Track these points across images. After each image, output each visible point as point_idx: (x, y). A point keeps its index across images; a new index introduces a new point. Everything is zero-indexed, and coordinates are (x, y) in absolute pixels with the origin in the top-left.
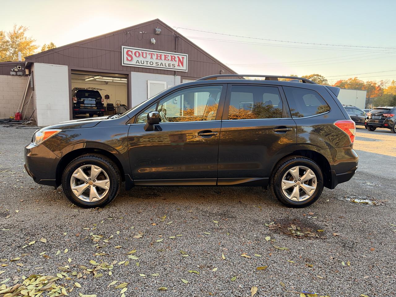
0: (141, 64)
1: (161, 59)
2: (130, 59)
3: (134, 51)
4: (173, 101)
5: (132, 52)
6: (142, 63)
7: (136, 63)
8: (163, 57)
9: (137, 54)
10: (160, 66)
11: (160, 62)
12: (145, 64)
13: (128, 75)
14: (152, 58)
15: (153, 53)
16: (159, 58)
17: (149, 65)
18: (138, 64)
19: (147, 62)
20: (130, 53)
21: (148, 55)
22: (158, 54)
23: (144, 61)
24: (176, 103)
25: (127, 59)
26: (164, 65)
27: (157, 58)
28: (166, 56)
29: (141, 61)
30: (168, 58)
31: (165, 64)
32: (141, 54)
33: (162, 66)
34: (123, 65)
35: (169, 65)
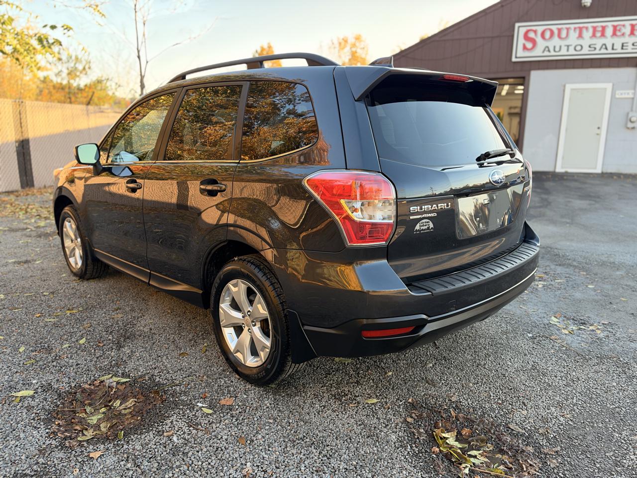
0: (553, 53)
1: (603, 35)
2: (529, 45)
3: (540, 29)
4: (626, 124)
5: (535, 32)
6: (557, 49)
7: (543, 52)
8: (609, 31)
9: (547, 35)
10: (600, 50)
11: (599, 42)
12: (564, 51)
13: (524, 78)
14: (580, 36)
15: (583, 27)
16: (598, 34)
17: (572, 51)
18: (546, 53)
19: (568, 46)
20: (532, 35)
21: (571, 32)
22: (597, 26)
23: (560, 47)
24: (633, 128)
25: (525, 48)
26: (610, 47)
27: (594, 35)
28: (618, 28)
29: (555, 47)
30: (623, 30)
31: (613, 45)
32: (556, 32)
33: (603, 51)
34: (514, 59)
35: (623, 46)
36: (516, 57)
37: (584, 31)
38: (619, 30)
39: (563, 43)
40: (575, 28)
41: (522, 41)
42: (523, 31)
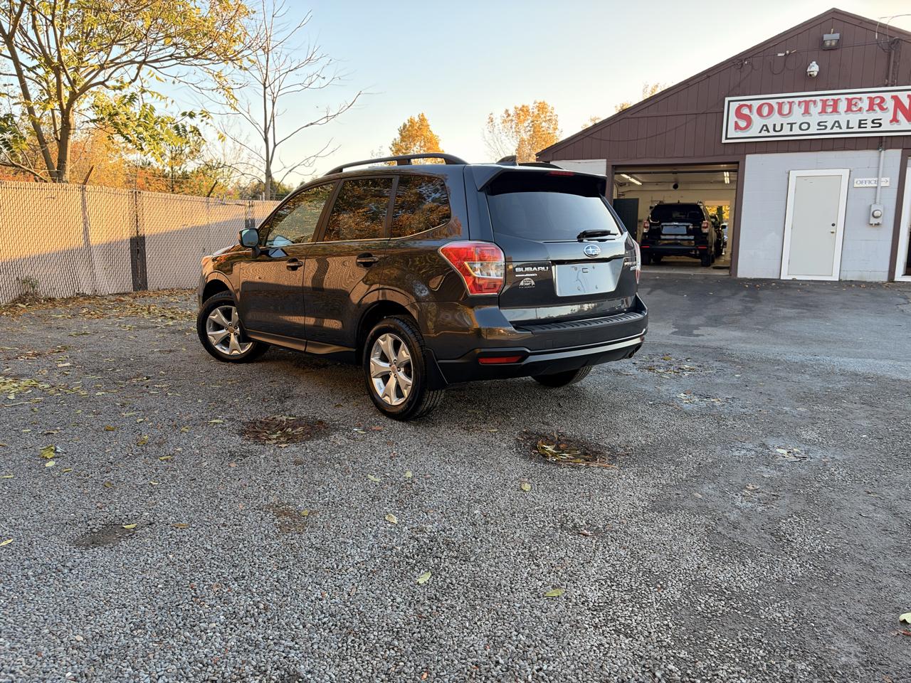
0: (772, 134)
1: (835, 110)
2: (743, 124)
3: (756, 104)
4: (869, 220)
5: (750, 107)
6: (778, 128)
7: (760, 132)
8: (843, 106)
9: (765, 111)
10: (832, 128)
11: (830, 119)
12: (786, 131)
13: (738, 163)
14: (807, 112)
15: (811, 101)
16: (829, 110)
17: (796, 130)
18: (764, 133)
19: (792, 124)
20: (745, 111)
21: (795, 107)
22: (827, 100)
23: (782, 125)
24: (878, 224)
25: (737, 127)
26: (844, 125)
27: (823, 111)
28: (853, 102)
29: (775, 125)
30: (860, 105)
31: (848, 121)
32: (776, 107)
33: (836, 130)
34: (724, 141)
35: (860, 124)
36: (727, 138)
37: (812, 105)
38: (855, 105)
39: (785, 121)
40: (800, 102)
41: (733, 118)
42: (734, 106)
